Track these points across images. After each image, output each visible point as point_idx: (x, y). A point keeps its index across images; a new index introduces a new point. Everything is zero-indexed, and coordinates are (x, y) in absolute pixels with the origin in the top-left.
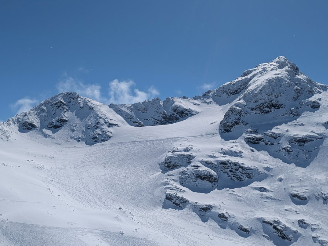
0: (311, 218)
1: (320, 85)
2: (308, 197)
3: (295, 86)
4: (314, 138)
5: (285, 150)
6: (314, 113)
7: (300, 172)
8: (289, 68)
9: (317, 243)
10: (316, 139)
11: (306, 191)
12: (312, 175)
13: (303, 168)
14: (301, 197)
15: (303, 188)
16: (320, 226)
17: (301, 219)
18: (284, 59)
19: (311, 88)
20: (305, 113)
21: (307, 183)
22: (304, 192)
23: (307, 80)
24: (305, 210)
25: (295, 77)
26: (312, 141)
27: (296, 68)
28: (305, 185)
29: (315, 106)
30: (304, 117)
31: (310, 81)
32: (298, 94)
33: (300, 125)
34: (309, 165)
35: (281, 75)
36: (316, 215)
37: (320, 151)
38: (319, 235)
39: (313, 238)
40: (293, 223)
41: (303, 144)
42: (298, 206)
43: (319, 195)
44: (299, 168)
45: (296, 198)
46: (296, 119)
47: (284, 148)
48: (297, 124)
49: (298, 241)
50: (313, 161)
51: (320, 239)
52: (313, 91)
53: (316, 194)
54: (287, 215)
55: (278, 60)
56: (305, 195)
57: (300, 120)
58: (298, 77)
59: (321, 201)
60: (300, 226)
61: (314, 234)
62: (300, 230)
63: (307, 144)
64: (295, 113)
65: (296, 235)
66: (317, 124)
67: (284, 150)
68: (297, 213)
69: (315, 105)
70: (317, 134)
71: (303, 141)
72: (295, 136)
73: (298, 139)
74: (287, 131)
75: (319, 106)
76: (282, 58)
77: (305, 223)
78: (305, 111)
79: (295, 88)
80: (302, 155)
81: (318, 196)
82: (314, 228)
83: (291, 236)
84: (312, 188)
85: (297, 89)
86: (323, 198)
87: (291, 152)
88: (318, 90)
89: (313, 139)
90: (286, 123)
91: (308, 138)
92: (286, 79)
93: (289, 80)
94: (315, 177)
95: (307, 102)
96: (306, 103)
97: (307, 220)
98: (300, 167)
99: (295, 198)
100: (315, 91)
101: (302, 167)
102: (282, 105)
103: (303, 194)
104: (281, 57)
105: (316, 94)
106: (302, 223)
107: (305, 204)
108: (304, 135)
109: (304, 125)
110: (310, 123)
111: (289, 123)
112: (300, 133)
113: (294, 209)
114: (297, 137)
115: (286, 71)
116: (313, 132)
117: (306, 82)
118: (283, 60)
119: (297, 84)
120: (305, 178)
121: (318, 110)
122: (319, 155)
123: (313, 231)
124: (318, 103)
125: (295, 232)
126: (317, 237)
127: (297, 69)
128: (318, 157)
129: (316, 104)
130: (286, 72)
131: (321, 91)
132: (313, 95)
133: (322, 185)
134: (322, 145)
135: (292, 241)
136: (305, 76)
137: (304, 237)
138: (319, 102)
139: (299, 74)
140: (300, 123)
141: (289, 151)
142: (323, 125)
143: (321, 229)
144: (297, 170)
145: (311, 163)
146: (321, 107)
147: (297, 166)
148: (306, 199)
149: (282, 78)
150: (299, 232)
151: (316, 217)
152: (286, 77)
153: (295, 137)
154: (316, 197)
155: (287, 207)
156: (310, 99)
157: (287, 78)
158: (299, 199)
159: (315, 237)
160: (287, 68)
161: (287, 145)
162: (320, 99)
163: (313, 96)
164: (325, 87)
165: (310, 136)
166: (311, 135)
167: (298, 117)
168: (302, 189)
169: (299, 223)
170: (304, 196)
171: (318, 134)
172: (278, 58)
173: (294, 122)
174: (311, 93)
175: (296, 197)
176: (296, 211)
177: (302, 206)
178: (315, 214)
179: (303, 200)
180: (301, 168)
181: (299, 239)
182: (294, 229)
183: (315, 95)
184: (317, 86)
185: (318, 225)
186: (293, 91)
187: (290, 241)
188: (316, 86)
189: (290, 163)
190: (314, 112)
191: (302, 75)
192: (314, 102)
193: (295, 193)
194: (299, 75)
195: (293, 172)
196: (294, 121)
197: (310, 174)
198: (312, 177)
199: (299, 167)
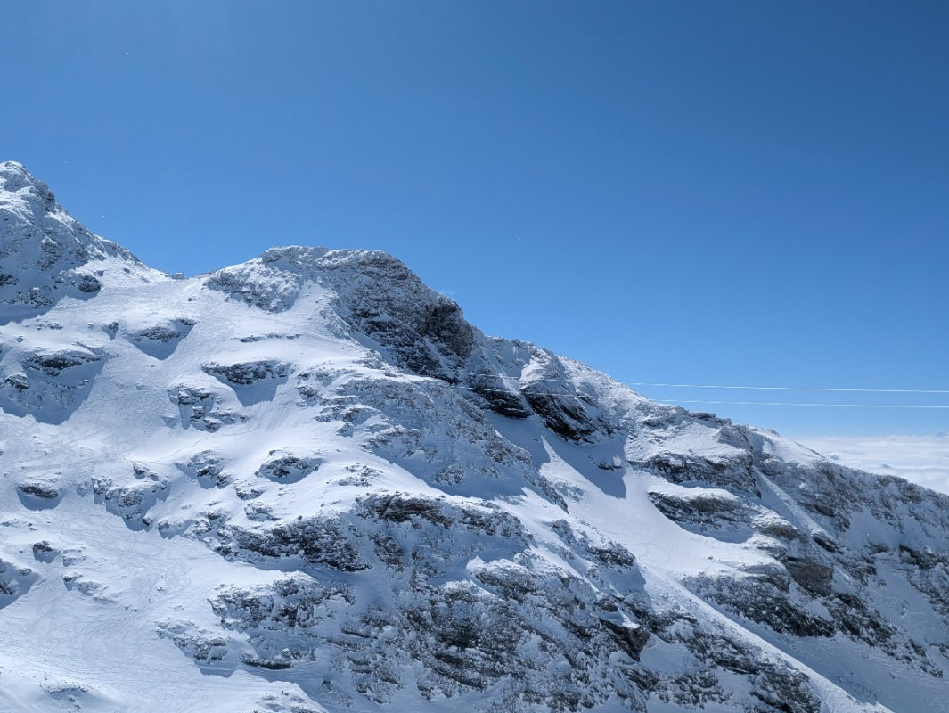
0: (64, 537)
1: (103, 242)
2: (61, 490)
3: (44, 236)
4: (83, 358)
5: (12, 383)
6: (86, 303)
7: (45, 434)
8: (31, 192)
9: (75, 592)
10: (88, 361)
11: (56, 476)
12: (73, 441)
13: (53, 426)
14: (45, 490)
15: (51, 470)
16: (84, 554)
17: (39, 541)
18: (21, 169)
19: (83, 247)
20: (66, 302)
21: (60, 459)
22: (51, 481)
23: (73, 227)
24: (51, 520)
25: (46, 216)
26: (79, 364)
27: (50, 195)
28: (54, 463)
29: (89, 288)
30: (62, 309)
31: (80, 231)
32: (52, 255)
33: (52, 328)
34: (67, 419)
35: (11, 207)
36: (77, 530)
37: (95, 386)
38: (80, 573)
39: (67, 580)
40: (21, 552)
41: (56, 370)
42: (36, 513)
43: (86, 484)
44: (43, 426)
45: (32, 495)
46: (43, 313)
47: (8, 380)
48: (44, 324)
49: (30, 592)
50: (77, 409)
51: (80, 581)
52: (86, 253)
53: (79, 482)
54: (7, 536)
55: (5, 169)
56: (54, 487)
57: (52, 316)
58: (52, 215)
59: (91, 496)
60: (38, 558)
61: (69, 573)
62: (36, 567)
63: (64, 371)
64: (40, 299)
65: (26, 579)
66: (91, 327)
67: (9, 384)
68: (32, 529)
69: (89, 286)
70: (89, 349)
71: (56, 364)
72: (37, 351)
73: (45, 359)
74: (20, 340)
75: (99, 288)
76: (15, 167)
77: (49, 550)
78: (66, 297)
79: (44, 241)
80: (51, 396)
81: (83, 487)
82: (71, 559)
83: (13, 583)
84: (71, 470)
85: (48, 244)
86: (95, 491)
87: (27, 388)
88: (99, 251)
89: (80, 360)
90: (18, 320)
91: (68, 357)
92: (23, 218)
93: (30, 219)
94: (81, 444)
95: (70, 275)
96: (69, 278)
97: (55, 541)
98: (47, 423)
99: (29, 495)
100: (89, 252)
101: (51, 423)
102: (10, 277)
103: (50, 484)
104: (14, 163)
105: (92, 259)
106: (42, 551)
107: (52, 507)
108: (61, 350)
109: (61, 328)
110: (75, 324)
111: (25, 322)
112: (50, 345)
113: (26, 520)
114: (41, 354)
115: (23, 197)
116: (82, 345)
117: (70, 230)
118: (17, 172)
119: (49, 233)
120: (57, 447)
121: (95, 295)
122: (91, 396)
123: (66, 565)
124: (96, 281)
125: (24, 573)
126: (76, 578)
127: (50, 198)
128: (89, 400)
129: (90, 283)
130: (25, 202)
131: (105, 255)
132: (86, 262)
133: (96, 461)
134: (99, 374)
135: (16, 594)
136: (68, 217)
137: (45, 581)
138: (98, 278)
139: (56, 209)
140: (52, 323)
141: (21, 387)
142: (104, 330)
143: (84, 558)
144: (39, 431)
145: (73, 414)
146: (102, 289)
147: (39, 420)
148: (56, 495)
149: (11, 213)
150: (34, 570)
151: (78, 534)
152: (23, 213)
153: (39, 354)
154: (79, 489)
155: (9, 517)
156: (79, 271)
157: (26, 216)
158: (38, 497)
159: (71, 579)
160: (25, 191)
161: (17, 372)
162: (101, 273)
163: (85, 265)
164: (114, 248)
165: (72, 354)
166: (75, 352)
167: (49, 310)
168: (49, 472)
169: (35, 551)
170: (52, 488)
171: (93, 350)
172: (6, 166)
173: (38, 320)
174: (82, 257)
175: (31, 492)
176: (31, 525)
177: (46, 512)
178: (74, 526)
179: (48, 497)
180: (48, 425)
181: (33, 587)
182: (22, 566)
183: (89, 261)
184: (97, 244)
185: (80, 551)
186: (40, 248)
187: (12, 593)
188: (93, 242)
189: (22, 416)
190: (86, 300)
191: (62, 213)
192: (86, 278)
193: (31, 483)
194: (54, 212)
195: (27, 435)
196: (39, 317)
197: (69, 438)
198: (72, 444)
199: (44, 424)
